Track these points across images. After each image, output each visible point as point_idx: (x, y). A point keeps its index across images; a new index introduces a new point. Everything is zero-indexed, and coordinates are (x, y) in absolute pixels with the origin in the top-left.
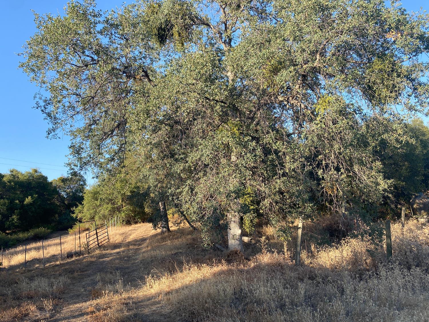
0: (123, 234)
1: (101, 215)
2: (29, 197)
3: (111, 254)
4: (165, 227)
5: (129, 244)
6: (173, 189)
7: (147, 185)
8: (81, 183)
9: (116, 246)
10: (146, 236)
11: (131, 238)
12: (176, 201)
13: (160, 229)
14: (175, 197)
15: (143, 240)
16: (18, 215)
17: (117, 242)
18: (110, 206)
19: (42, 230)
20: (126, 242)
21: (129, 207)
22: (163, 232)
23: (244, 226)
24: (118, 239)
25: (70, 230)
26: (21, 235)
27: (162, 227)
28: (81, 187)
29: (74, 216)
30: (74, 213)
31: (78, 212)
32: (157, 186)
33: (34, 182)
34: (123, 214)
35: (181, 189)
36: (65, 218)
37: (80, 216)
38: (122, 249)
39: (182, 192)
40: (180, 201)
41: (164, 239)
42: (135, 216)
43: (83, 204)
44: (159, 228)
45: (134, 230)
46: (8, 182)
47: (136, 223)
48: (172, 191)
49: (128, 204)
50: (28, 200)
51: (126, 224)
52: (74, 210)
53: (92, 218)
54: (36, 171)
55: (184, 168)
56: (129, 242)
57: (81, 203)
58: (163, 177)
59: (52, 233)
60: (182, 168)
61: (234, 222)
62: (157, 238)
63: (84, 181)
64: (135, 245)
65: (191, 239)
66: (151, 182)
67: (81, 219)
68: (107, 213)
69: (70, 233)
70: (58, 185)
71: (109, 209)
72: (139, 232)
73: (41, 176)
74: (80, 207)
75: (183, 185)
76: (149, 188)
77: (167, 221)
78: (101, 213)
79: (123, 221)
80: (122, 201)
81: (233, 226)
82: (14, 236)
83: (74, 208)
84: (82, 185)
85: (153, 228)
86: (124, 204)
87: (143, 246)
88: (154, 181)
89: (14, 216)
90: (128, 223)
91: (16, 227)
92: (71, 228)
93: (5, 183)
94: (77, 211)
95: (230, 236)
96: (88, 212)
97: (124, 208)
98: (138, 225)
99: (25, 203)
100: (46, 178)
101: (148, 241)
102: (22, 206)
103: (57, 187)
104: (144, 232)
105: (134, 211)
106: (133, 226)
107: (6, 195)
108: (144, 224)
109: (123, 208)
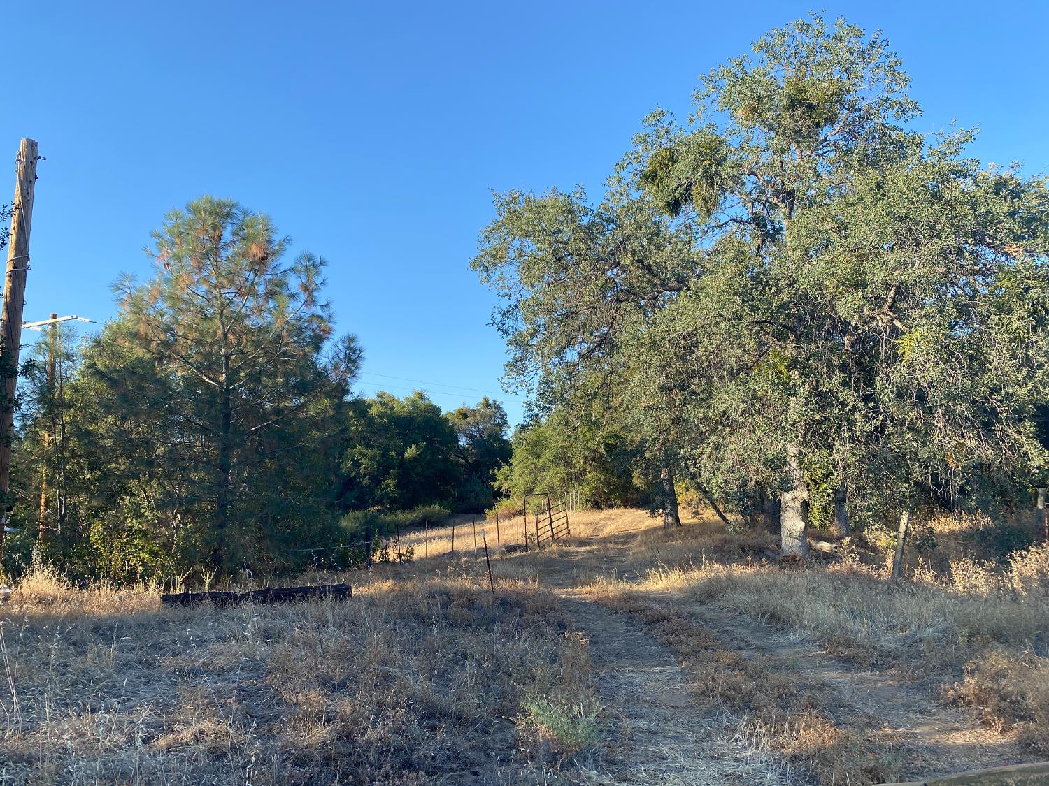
0: (591, 524)
1: (545, 487)
2: (413, 446)
3: (577, 552)
4: (672, 516)
5: (605, 540)
6: (686, 448)
7: (640, 435)
8: (499, 421)
9: (582, 542)
10: (634, 531)
11: (607, 531)
12: (691, 469)
13: (662, 516)
14: (689, 462)
15: (630, 537)
16: (394, 479)
17: (582, 535)
18: (562, 470)
19: (436, 509)
20: (598, 537)
21: (598, 474)
22: (667, 525)
23: (809, 515)
24: (583, 532)
25: (487, 511)
26: (401, 516)
27: (667, 514)
28: (497, 428)
29: (496, 485)
30: (494, 480)
31: (501, 479)
32: (658, 438)
33: (419, 419)
34: (587, 488)
35: (701, 449)
36: (471, 489)
37: (505, 486)
38: (595, 547)
39: (702, 454)
40: (698, 468)
41: (670, 536)
42: (610, 493)
43: (511, 464)
44: (659, 514)
45: (610, 519)
46: (379, 416)
47: (611, 507)
48: (686, 453)
49: (595, 469)
50: (411, 452)
51: (593, 507)
52: (495, 475)
53: (529, 492)
54: (421, 397)
55: (705, 416)
56: (604, 538)
57: (507, 462)
58: (669, 422)
59: (450, 516)
60: (701, 415)
61: (793, 508)
62: (655, 534)
63: (503, 416)
64: (616, 543)
65: (720, 540)
66: (648, 431)
67: (508, 491)
68: (556, 483)
69: (487, 516)
70: (456, 424)
71: (561, 475)
72: (620, 523)
73: (430, 405)
74: (505, 469)
75: (703, 443)
76: (643, 442)
77: (675, 504)
78: (545, 481)
79: (587, 501)
80: (585, 463)
81: (790, 516)
82: (389, 518)
83: (496, 471)
84: (498, 425)
85: (649, 515)
86: (588, 469)
87: (630, 545)
88: (652, 430)
89: (389, 481)
90: (597, 506)
91: (393, 501)
92: (491, 506)
93: (373, 418)
94: (500, 477)
95: (785, 532)
96: (522, 479)
97: (589, 475)
98: (615, 511)
99: (406, 455)
100: (439, 409)
101: (639, 538)
102: (402, 464)
103: (455, 427)
104: (630, 525)
105: (607, 483)
106: (606, 513)
107: (375, 441)
108: (626, 510)
109: (586, 475)
